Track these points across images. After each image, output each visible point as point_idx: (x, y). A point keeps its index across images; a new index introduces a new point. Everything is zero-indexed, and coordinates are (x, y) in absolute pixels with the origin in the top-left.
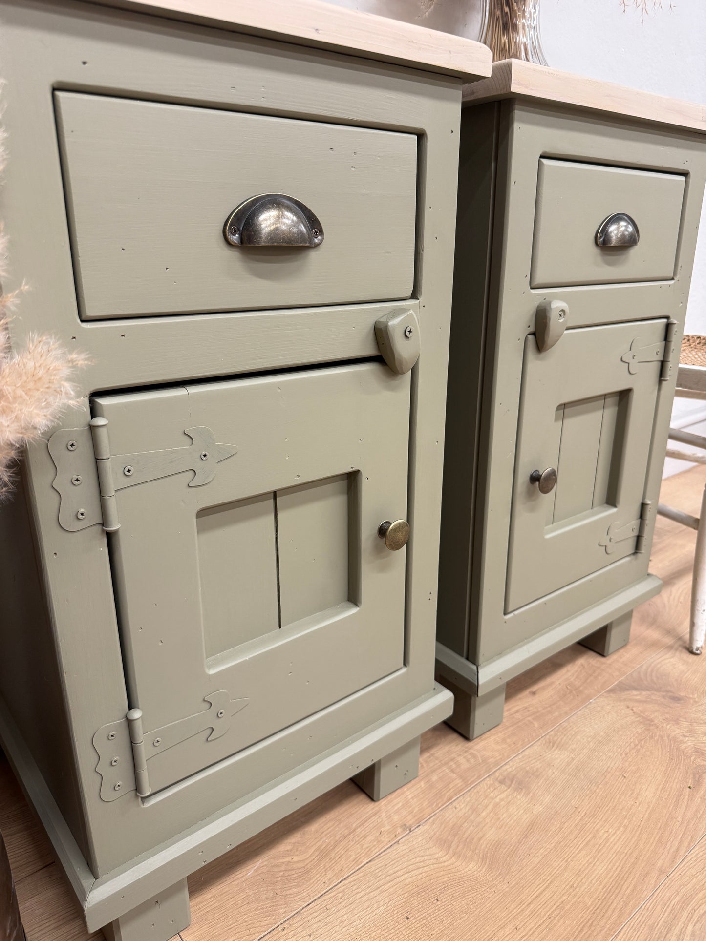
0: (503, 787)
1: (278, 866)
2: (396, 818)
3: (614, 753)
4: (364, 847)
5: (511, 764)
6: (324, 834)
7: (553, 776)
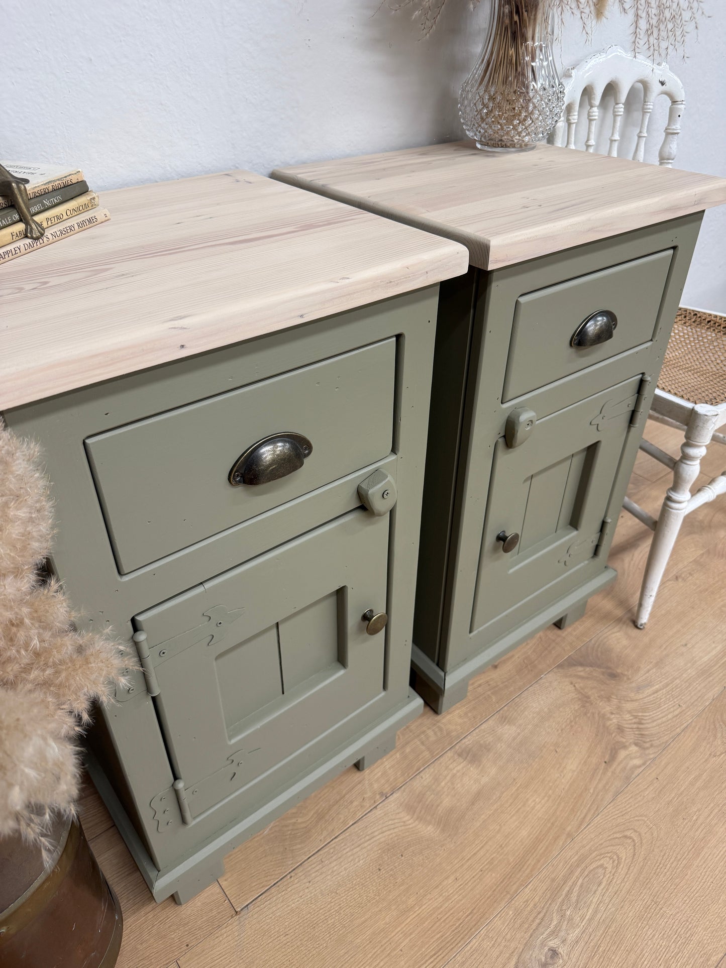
0: (461, 760)
1: (286, 826)
2: (376, 786)
3: (552, 729)
4: (351, 810)
5: (469, 737)
6: (321, 800)
7: (500, 750)
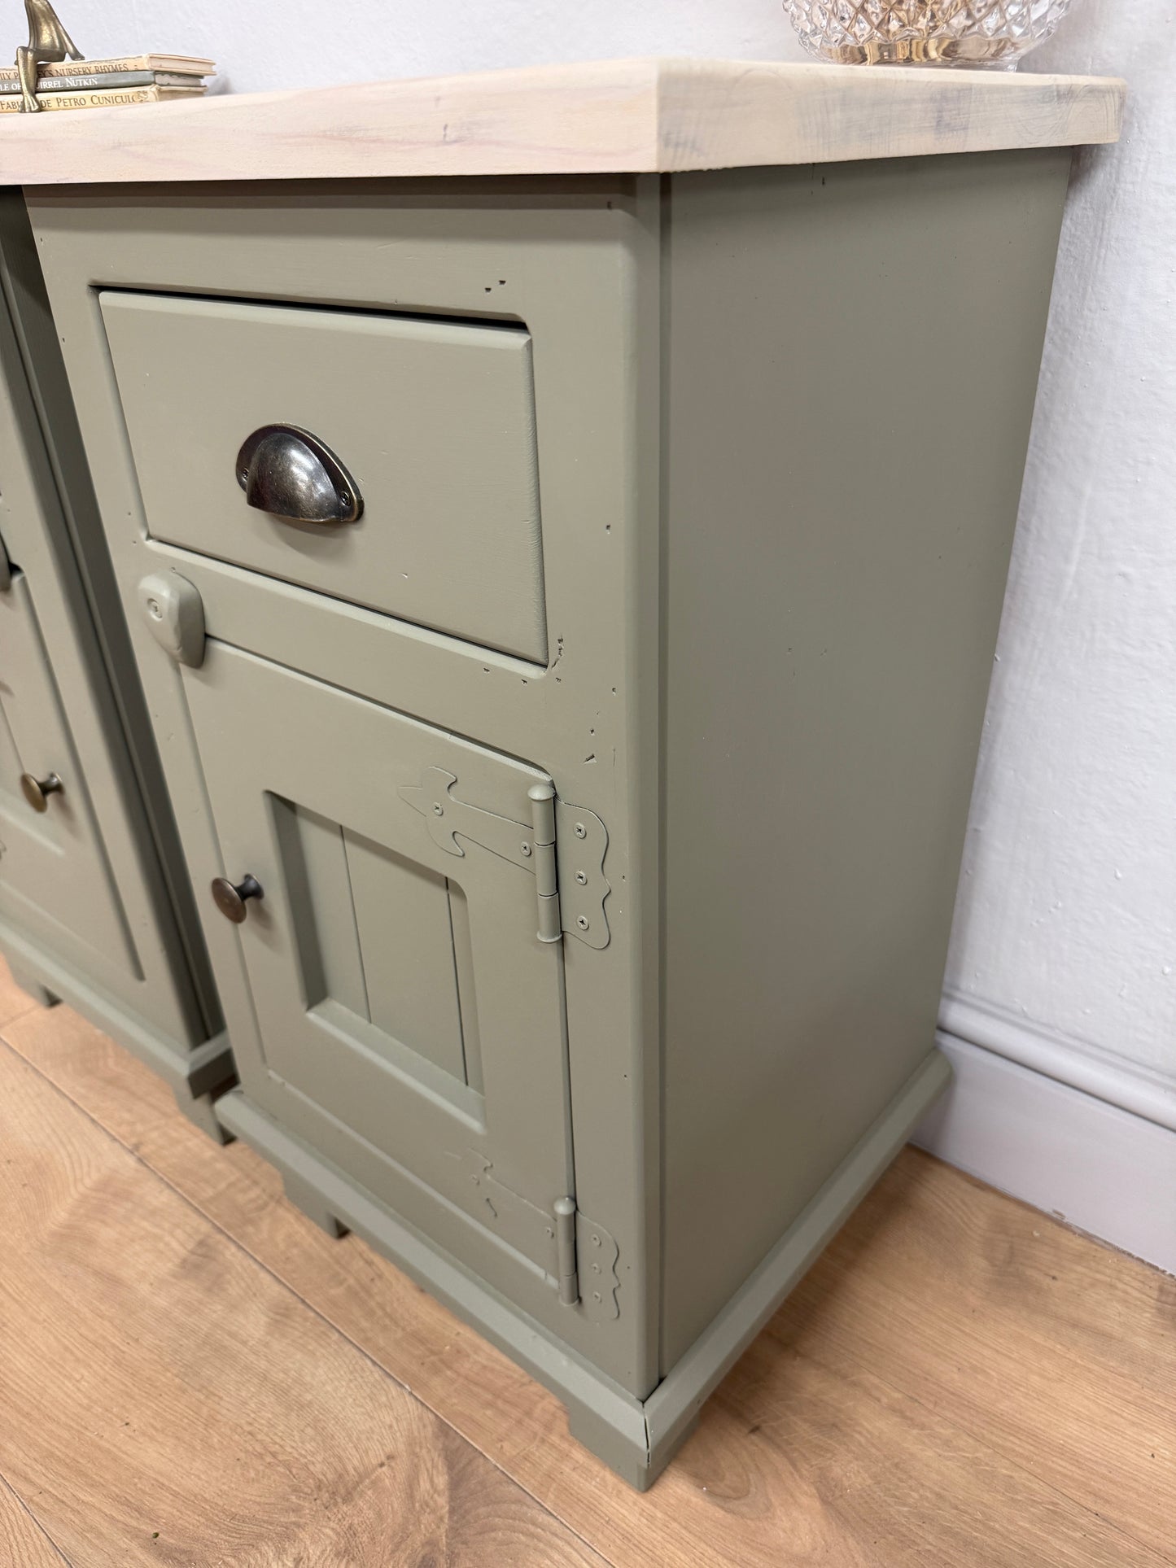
0: (191, 1245)
3: (254, 1413)
